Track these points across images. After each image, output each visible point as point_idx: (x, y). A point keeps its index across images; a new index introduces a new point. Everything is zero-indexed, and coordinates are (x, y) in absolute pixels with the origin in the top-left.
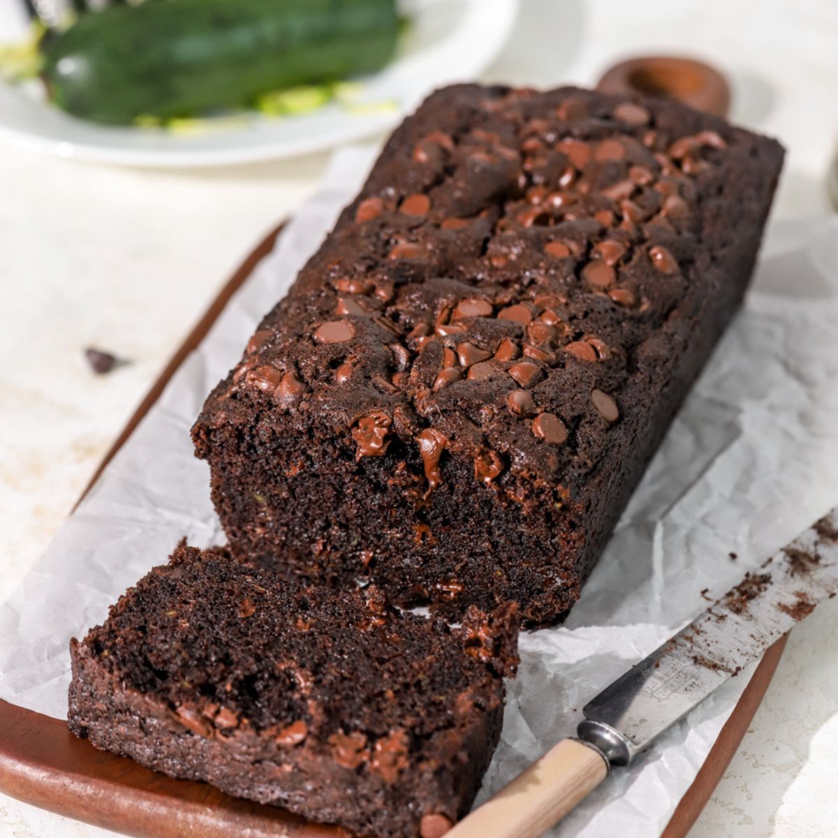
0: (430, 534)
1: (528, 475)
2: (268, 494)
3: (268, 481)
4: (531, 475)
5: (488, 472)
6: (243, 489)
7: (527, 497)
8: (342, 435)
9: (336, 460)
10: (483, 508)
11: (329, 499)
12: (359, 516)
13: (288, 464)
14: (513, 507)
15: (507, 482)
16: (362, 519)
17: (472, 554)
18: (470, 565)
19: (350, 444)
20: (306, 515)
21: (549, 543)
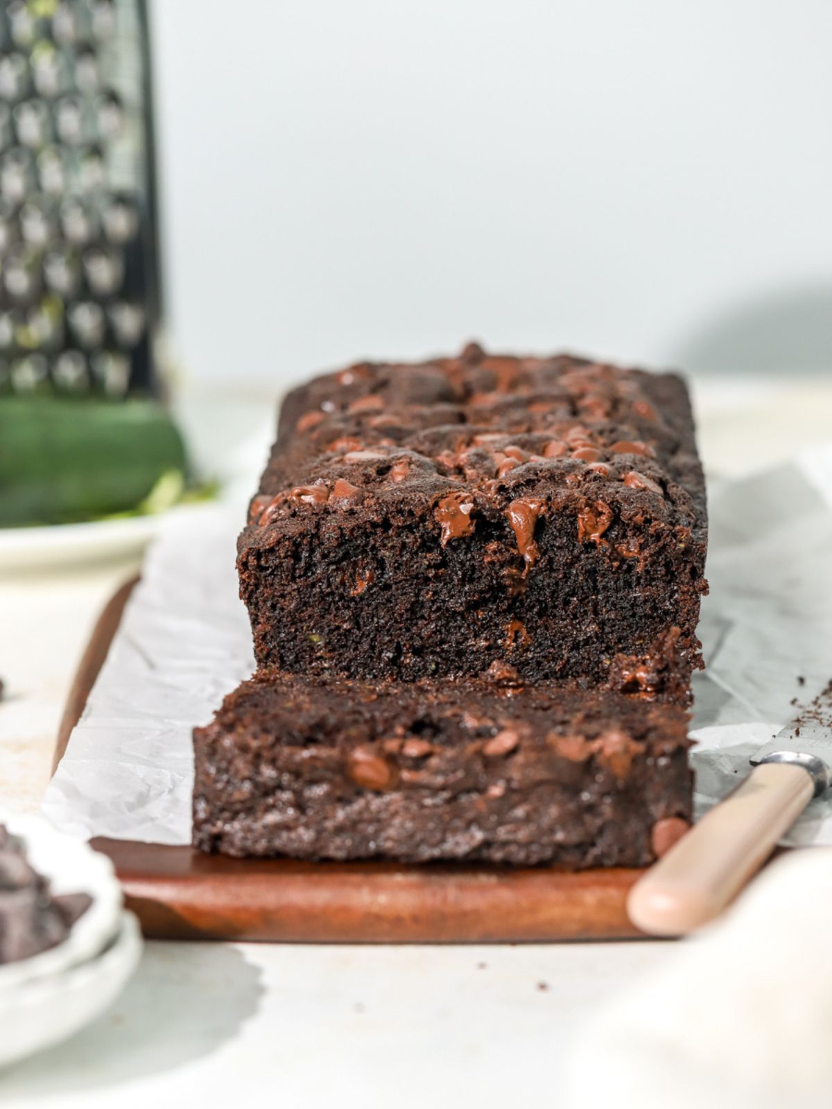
0: (524, 631)
1: (643, 519)
2: (326, 630)
3: (328, 611)
4: (646, 518)
5: (595, 528)
6: (296, 630)
7: (642, 547)
8: (423, 519)
9: (416, 553)
10: (587, 581)
11: (401, 615)
12: (437, 631)
13: (354, 581)
14: (625, 567)
15: (617, 536)
16: (441, 634)
17: (576, 647)
18: (573, 661)
19: (434, 529)
20: (372, 648)
21: (668, 604)
